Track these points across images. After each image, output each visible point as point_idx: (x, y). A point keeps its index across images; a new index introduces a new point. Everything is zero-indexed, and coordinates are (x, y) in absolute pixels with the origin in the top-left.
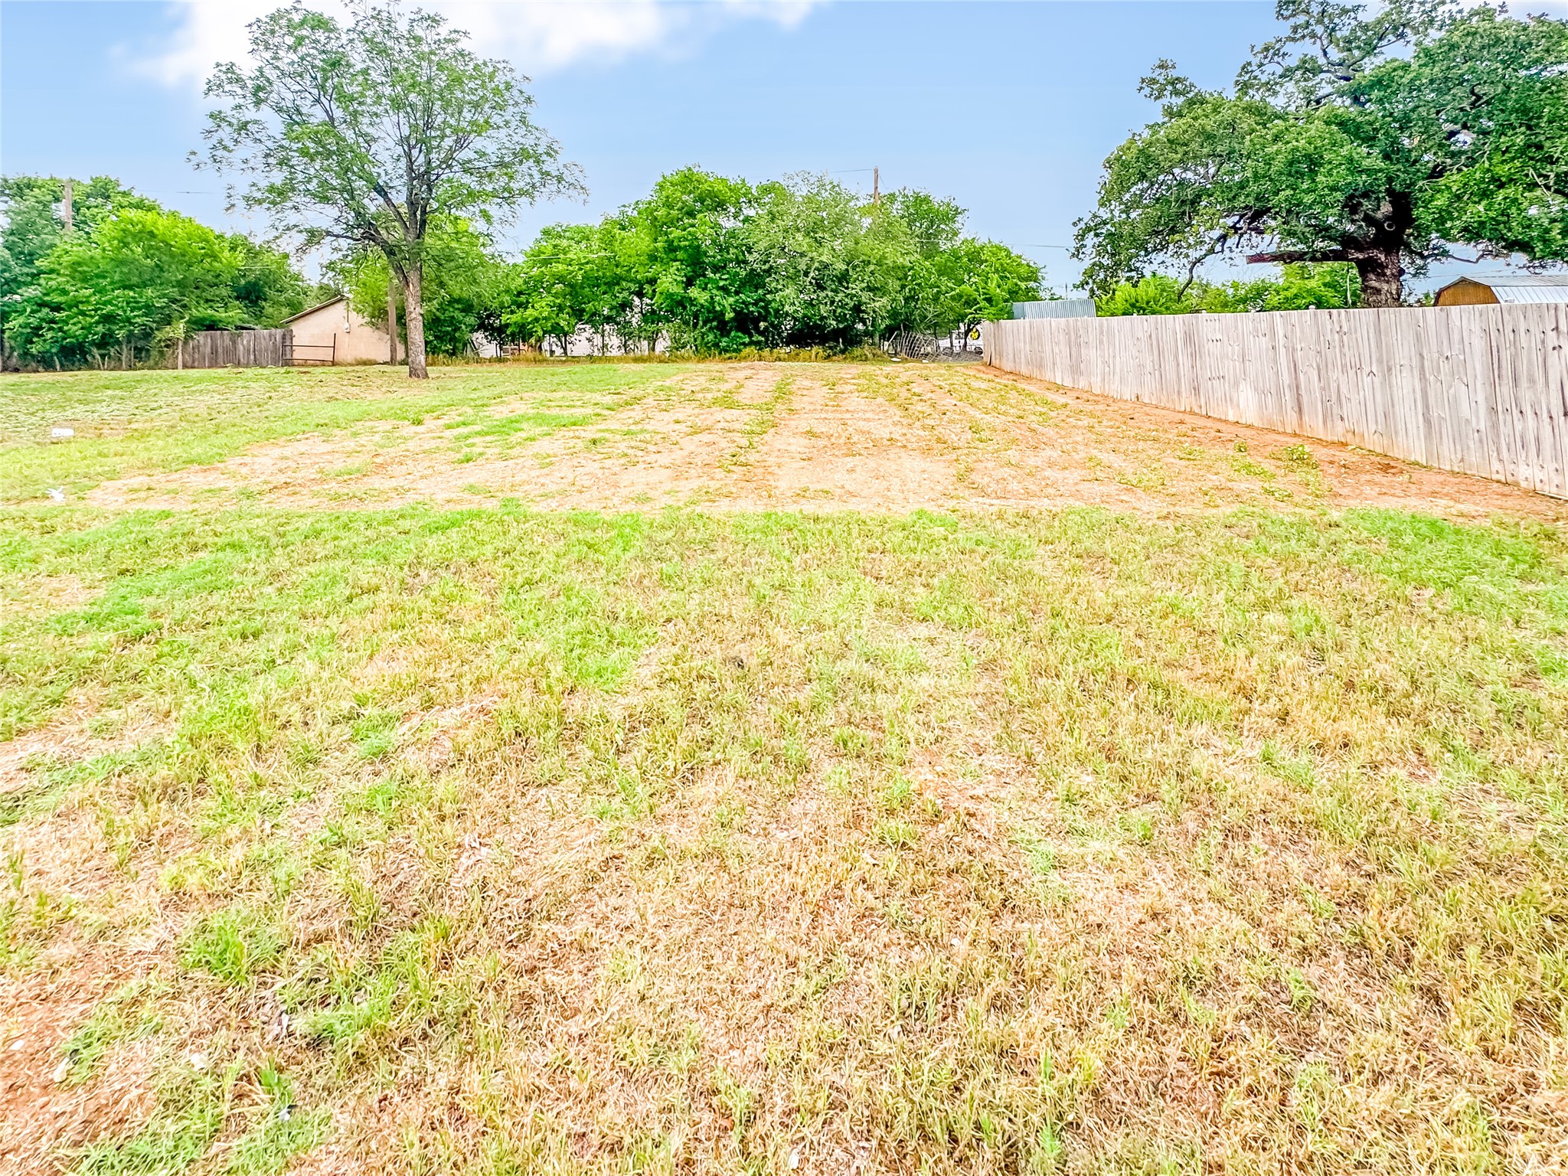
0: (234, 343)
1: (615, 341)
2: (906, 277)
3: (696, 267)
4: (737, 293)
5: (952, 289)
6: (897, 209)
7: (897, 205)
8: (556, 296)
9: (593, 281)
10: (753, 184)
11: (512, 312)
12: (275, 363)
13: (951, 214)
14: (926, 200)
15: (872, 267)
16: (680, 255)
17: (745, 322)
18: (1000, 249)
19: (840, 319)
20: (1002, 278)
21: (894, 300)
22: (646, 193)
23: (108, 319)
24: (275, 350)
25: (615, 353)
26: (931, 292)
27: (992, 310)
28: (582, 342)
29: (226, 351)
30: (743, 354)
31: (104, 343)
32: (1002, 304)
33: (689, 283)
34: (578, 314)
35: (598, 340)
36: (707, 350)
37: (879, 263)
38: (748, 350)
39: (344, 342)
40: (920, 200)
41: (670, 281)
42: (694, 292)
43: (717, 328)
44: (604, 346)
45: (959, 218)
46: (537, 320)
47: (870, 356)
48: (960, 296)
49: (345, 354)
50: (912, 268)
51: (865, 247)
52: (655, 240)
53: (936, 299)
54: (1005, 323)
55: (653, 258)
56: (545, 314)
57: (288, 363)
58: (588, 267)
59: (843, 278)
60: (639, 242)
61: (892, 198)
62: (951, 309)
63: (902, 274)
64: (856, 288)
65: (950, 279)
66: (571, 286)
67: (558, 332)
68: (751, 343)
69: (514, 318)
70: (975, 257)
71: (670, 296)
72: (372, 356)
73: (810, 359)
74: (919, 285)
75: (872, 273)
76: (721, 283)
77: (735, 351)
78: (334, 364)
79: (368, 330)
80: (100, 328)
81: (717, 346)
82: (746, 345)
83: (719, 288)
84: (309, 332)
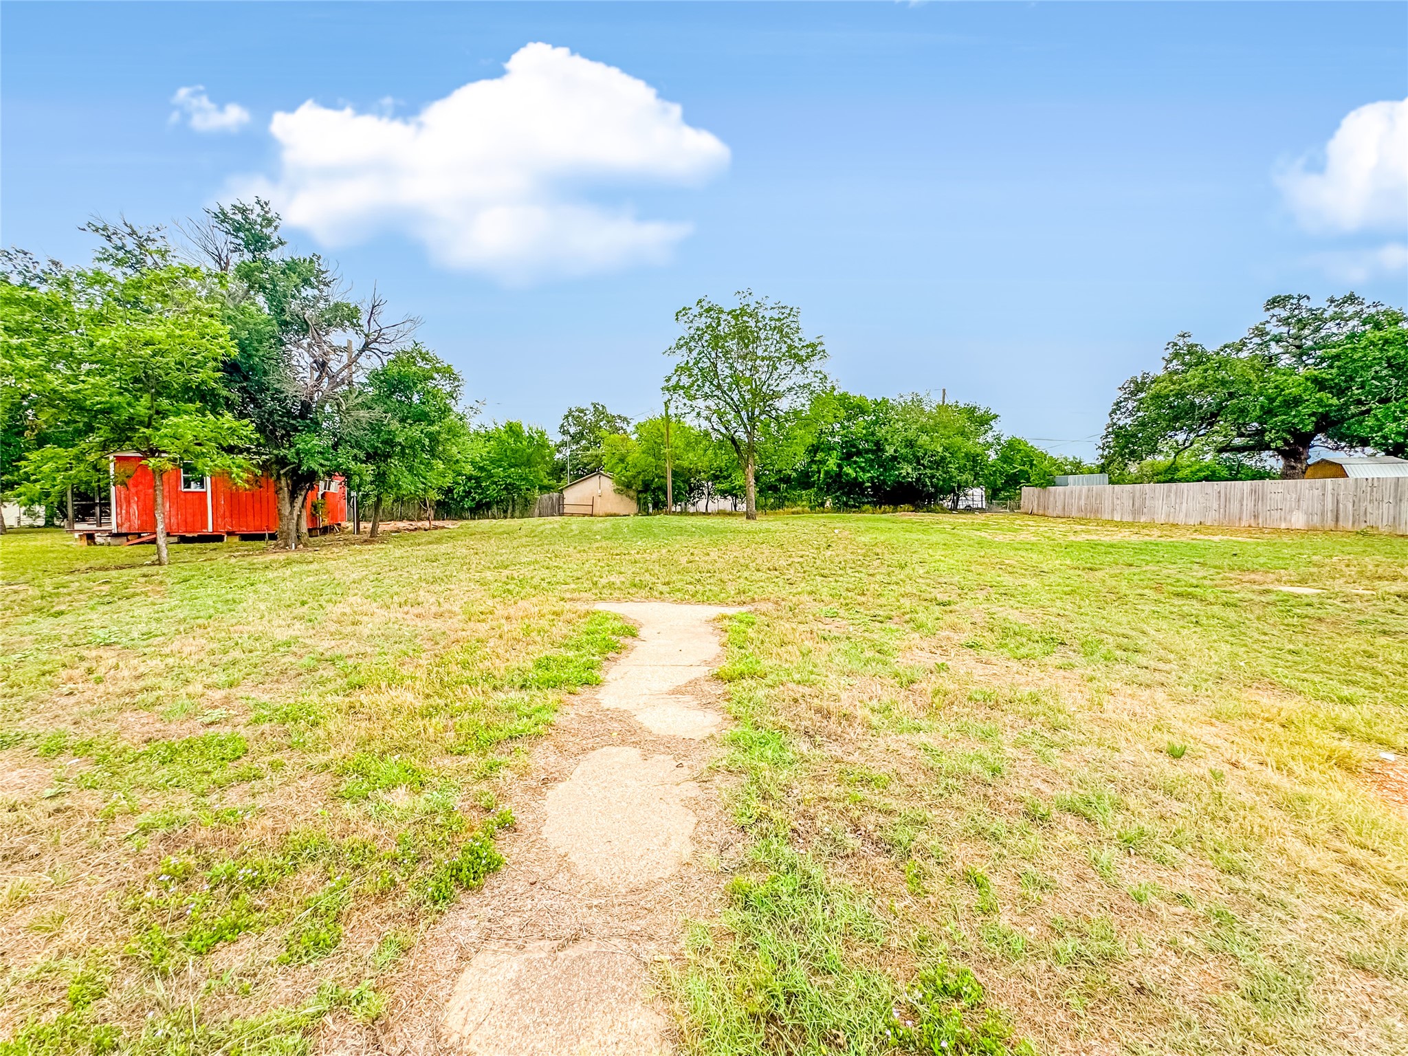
12: (550, 515)
23: (508, 487)
24: (553, 507)
36: (843, 507)
39: (598, 501)
49: (599, 509)
54: (1056, 488)
57: (562, 514)
72: (612, 511)
79: (614, 494)
80: (504, 493)
81: (846, 504)
82: (864, 503)
83: (860, 467)
84: (576, 495)
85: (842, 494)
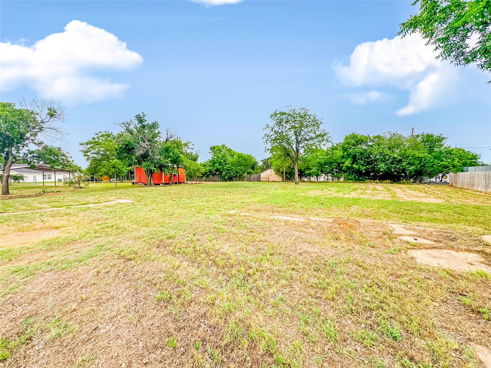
0: (250, 177)
1: (331, 178)
2: (421, 160)
3: (355, 159)
4: (366, 166)
5: (439, 163)
6: (419, 140)
7: (420, 138)
8: (318, 167)
9: (326, 164)
10: (371, 136)
11: (307, 171)
12: (257, 181)
13: (440, 139)
14: (432, 136)
15: (410, 158)
16: (351, 156)
17: (367, 173)
18: (460, 150)
19: (398, 172)
20: (459, 159)
21: (416, 167)
22: (342, 141)
23: (236, 172)
24: (257, 179)
25: (330, 181)
26: (430, 164)
27: (455, 169)
28: (322, 178)
29: (249, 179)
30: (366, 181)
31: (236, 176)
32: (459, 167)
33: (353, 163)
34: (322, 171)
35: (326, 177)
36: (358, 180)
37: (412, 156)
38: (367, 181)
39: (270, 177)
40: (429, 136)
41: (348, 163)
42: (354, 166)
43: (359, 175)
44: (328, 179)
45: (444, 141)
46: (313, 172)
47: (406, 182)
48: (441, 165)
49: (271, 179)
50: (424, 157)
51: (408, 152)
52: (344, 153)
53: (432, 166)
54: (460, 174)
55: (343, 157)
56: (316, 171)
57: (260, 181)
58: (325, 160)
59: (400, 161)
60: (339, 153)
61: (418, 136)
62: (437, 169)
63: (420, 159)
64: (404, 164)
65: (438, 160)
66: (320, 164)
67: (317, 175)
68: (368, 179)
69: (308, 172)
70: (449, 153)
71: (347, 166)
72: (276, 180)
73: (386, 183)
74: (426, 162)
75: (410, 159)
76: (362, 163)
77: (364, 181)
78: (268, 181)
79: (275, 174)
80: (235, 174)
81: (358, 179)
82: (367, 179)
83: (361, 165)
84: (264, 175)
85: (356, 175)
